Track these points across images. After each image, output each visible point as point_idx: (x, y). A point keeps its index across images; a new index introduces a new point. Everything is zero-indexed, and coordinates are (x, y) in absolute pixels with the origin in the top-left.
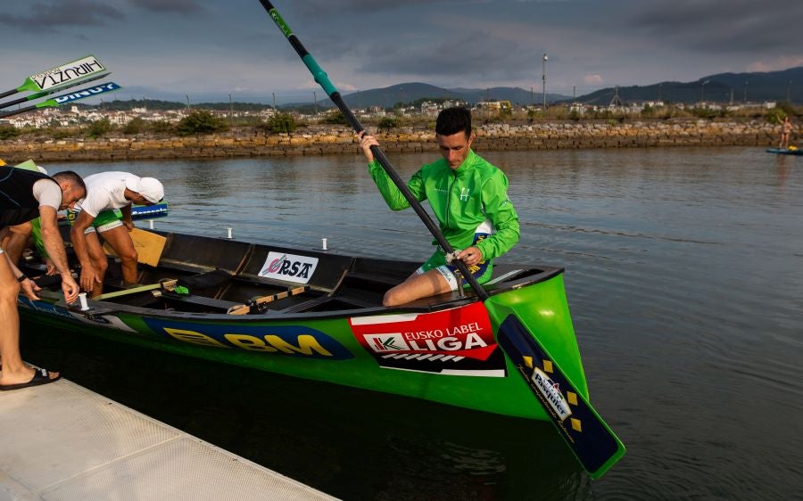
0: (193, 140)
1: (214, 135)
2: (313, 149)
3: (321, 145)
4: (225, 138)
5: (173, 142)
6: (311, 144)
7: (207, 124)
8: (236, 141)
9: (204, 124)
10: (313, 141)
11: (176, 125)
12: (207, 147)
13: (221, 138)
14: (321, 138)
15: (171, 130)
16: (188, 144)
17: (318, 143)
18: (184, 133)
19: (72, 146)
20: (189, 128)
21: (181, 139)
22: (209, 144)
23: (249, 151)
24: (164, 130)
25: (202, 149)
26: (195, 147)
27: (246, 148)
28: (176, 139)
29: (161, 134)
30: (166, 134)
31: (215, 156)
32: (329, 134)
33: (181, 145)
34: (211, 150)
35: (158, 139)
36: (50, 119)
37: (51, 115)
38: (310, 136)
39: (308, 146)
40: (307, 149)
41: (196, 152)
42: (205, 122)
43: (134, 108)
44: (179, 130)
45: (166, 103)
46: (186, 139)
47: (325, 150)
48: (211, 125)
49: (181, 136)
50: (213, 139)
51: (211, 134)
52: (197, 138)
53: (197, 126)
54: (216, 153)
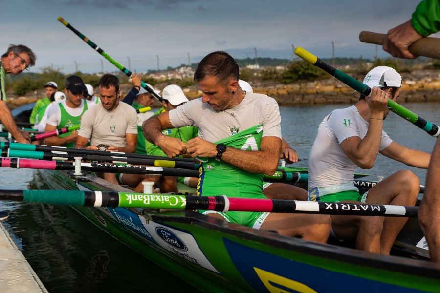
0: (296, 87)
1: (316, 82)
2: (416, 96)
3: (426, 91)
4: (326, 85)
5: (278, 89)
6: (414, 91)
7: (310, 72)
8: (336, 87)
9: (307, 72)
10: (417, 87)
11: (282, 73)
12: (308, 94)
13: (322, 85)
14: (426, 85)
15: (277, 78)
16: (291, 91)
17: (422, 90)
18: (288, 81)
19: (194, 93)
20: (293, 76)
21: (285, 87)
22: (311, 91)
23: (349, 97)
24: (270, 78)
25: (303, 96)
26: (298, 94)
27: (346, 95)
28: (280, 86)
29: (267, 82)
30: (272, 81)
31: (315, 103)
32: (434, 80)
33: (284, 92)
34: (312, 97)
35: (265, 86)
36: (184, 76)
37: (185, 73)
38: (413, 83)
39: (411, 93)
40: (410, 96)
41: (298, 99)
42: (308, 69)
43: (248, 65)
44: (284, 78)
45: (275, 60)
46: (290, 86)
47: (429, 97)
48: (314, 72)
49: (285, 83)
50: (314, 86)
51: (313, 81)
52: (300, 85)
53: (300, 73)
54: (317, 100)
